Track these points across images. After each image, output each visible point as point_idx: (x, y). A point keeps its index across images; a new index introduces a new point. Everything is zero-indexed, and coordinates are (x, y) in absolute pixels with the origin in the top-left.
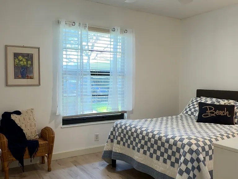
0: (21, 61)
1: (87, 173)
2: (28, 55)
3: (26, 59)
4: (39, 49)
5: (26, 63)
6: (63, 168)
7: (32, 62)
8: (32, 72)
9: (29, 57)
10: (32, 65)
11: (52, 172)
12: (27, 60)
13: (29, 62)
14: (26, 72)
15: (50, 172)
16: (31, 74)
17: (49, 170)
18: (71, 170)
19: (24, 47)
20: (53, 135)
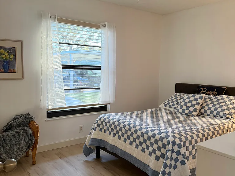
0: (3, 54)
1: (72, 165)
2: (10, 49)
3: (8, 53)
4: (22, 42)
5: (8, 56)
6: (48, 161)
7: (15, 56)
8: (15, 66)
9: (12, 51)
10: (15, 58)
11: (37, 165)
12: (10, 54)
13: (12, 56)
14: (9, 66)
15: (34, 166)
16: (14, 68)
17: (34, 163)
18: (56, 163)
19: (5, 40)
20: (38, 129)
